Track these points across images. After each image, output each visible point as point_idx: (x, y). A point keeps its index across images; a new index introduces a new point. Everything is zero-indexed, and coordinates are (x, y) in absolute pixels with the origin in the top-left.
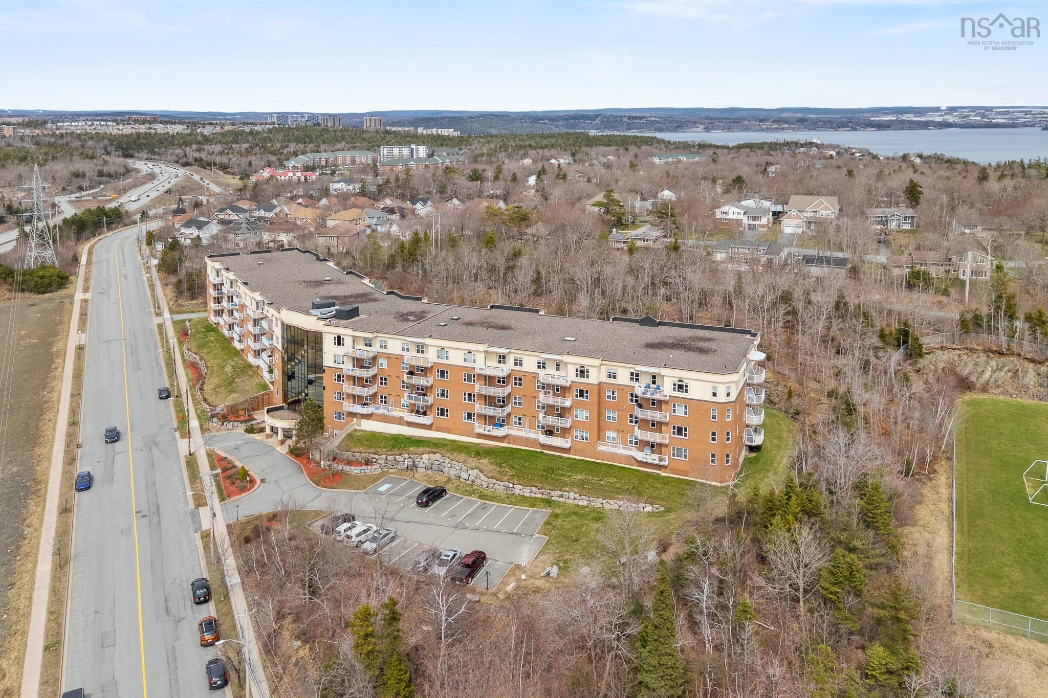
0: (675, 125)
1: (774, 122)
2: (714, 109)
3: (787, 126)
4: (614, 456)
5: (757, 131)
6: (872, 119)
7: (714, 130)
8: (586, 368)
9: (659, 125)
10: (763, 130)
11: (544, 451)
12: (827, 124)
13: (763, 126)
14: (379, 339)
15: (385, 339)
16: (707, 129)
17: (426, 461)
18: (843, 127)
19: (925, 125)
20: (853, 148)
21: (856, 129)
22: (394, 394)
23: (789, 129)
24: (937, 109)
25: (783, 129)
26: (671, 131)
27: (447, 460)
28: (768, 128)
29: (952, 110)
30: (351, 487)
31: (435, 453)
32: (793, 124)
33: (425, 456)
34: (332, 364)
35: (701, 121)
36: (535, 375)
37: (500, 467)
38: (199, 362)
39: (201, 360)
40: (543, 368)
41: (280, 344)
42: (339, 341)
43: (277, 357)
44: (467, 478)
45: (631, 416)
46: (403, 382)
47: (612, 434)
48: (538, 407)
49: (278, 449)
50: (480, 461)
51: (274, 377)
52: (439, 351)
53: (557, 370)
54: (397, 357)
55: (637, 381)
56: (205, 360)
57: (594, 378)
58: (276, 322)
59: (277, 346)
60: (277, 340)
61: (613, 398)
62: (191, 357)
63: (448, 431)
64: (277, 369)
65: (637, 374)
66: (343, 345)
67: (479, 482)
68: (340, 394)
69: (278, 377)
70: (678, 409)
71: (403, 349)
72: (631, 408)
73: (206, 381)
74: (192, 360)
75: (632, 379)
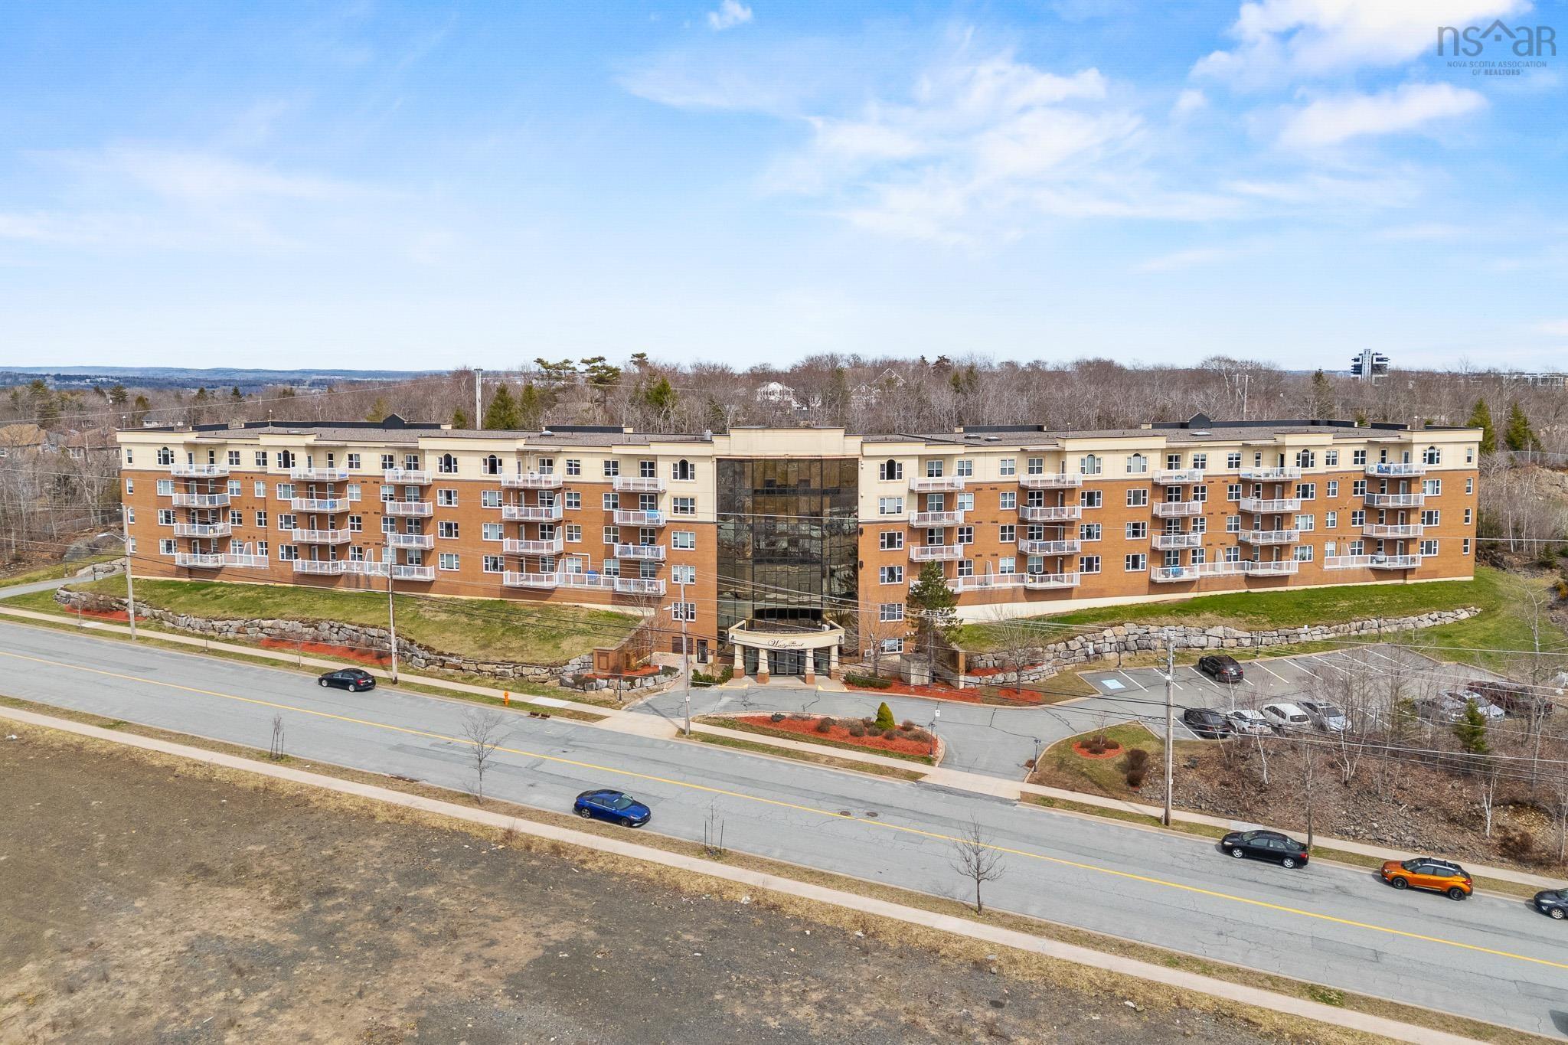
4: (1347, 573)
8: (1311, 452)
11: (1252, 590)
14: (957, 459)
15: (968, 458)
17: (1113, 640)
22: (986, 554)
27: (1153, 630)
31: (1121, 625)
33: (1108, 632)
34: (876, 516)
36: (1226, 478)
37: (1240, 616)
38: (306, 630)
39: (314, 624)
40: (1238, 465)
41: (707, 510)
42: (891, 470)
43: (689, 539)
44: (1205, 643)
45: (1354, 515)
46: (1003, 529)
47: (1330, 547)
48: (1230, 528)
49: (820, 688)
50: (1201, 617)
51: (669, 585)
52: (1083, 460)
53: (1258, 464)
54: (994, 487)
55: (1363, 462)
56: (331, 620)
57: (1320, 466)
58: (684, 469)
59: (687, 517)
60: (684, 505)
61: (1334, 492)
62: (249, 630)
63: (1100, 593)
64: (688, 563)
65: (1363, 453)
66: (900, 477)
67: (1233, 643)
68: (891, 571)
69: (692, 580)
70: (1428, 487)
71: (1003, 471)
72: (1357, 502)
73: (424, 643)
74: (261, 635)
75: (1356, 462)
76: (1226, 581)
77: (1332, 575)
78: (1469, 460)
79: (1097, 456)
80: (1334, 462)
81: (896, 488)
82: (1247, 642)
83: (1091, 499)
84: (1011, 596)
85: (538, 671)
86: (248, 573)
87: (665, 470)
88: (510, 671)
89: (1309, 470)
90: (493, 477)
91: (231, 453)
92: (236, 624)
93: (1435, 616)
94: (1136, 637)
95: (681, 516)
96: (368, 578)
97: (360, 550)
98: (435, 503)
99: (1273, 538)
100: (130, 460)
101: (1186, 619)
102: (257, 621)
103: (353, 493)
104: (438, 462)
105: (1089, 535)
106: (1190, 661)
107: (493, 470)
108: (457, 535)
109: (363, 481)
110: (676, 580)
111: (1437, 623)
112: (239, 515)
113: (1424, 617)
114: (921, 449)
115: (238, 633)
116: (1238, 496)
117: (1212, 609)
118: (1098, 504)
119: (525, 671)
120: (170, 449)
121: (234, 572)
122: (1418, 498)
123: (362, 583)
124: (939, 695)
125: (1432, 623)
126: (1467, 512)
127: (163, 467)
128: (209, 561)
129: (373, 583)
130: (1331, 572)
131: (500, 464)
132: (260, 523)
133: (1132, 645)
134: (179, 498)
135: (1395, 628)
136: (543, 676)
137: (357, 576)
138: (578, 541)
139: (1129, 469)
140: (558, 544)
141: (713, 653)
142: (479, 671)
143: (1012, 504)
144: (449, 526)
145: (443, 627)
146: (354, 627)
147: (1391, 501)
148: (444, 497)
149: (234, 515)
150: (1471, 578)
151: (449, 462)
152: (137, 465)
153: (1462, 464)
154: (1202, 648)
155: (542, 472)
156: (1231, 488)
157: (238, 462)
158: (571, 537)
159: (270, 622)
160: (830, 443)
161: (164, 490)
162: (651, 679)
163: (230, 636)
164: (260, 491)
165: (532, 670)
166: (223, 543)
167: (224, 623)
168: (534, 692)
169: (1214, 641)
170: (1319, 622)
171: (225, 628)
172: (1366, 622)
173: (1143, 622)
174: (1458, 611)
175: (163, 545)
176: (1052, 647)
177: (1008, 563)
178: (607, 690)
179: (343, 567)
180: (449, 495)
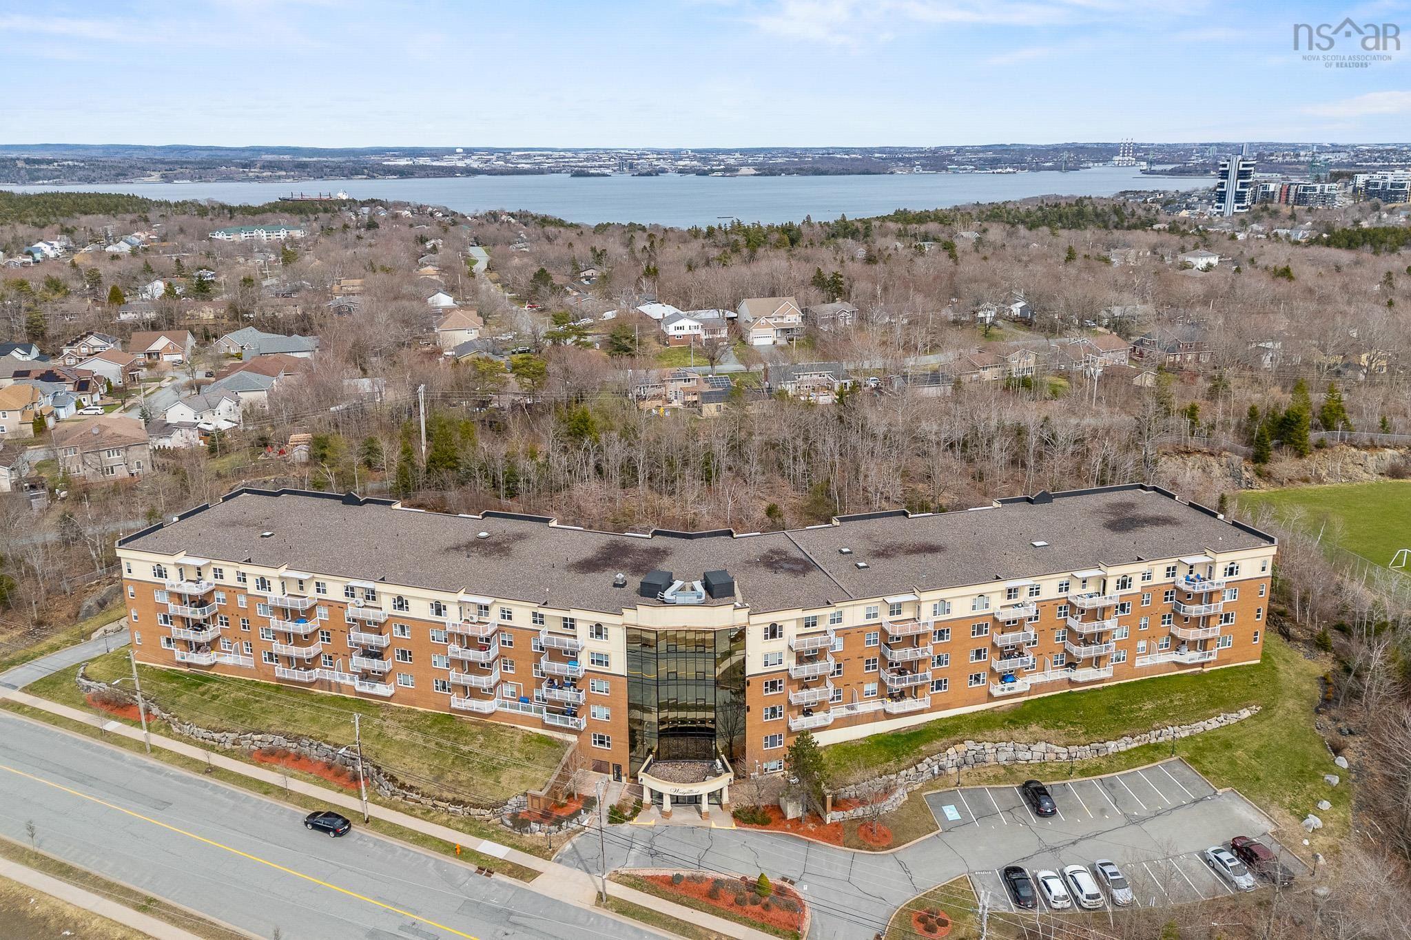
0: (113, 172)
1: (263, 167)
2: (155, 147)
3: (284, 173)
5: (243, 180)
6: (385, 163)
7: (177, 179)
8: (1129, 576)
9: (85, 173)
10: (251, 180)
11: (1073, 689)
12: (337, 171)
13: (251, 174)
16: (167, 179)
17: (955, 757)
18: (357, 174)
19: (450, 172)
20: (428, 207)
21: (374, 177)
22: (853, 683)
23: (287, 177)
24: (452, 151)
25: (280, 177)
26: (107, 181)
27: (988, 746)
28: (258, 177)
29: (469, 152)
30: (919, 833)
31: (962, 742)
32: (291, 170)
33: (951, 751)
34: (761, 669)
35: (152, 167)
36: (1057, 602)
37: (1060, 727)
38: (290, 745)
39: (297, 739)
40: (1067, 589)
41: (619, 665)
42: (773, 632)
43: (605, 686)
44: (1030, 757)
45: (1164, 617)
46: (868, 662)
47: (1142, 644)
48: (1058, 639)
49: (714, 825)
50: (1030, 729)
51: (588, 720)
52: (935, 605)
53: (1084, 587)
54: (860, 630)
55: (1173, 575)
56: (311, 737)
57: (1137, 586)
58: (598, 630)
59: (603, 669)
60: (600, 659)
61: (1147, 602)
62: (243, 743)
63: (947, 707)
64: (603, 705)
65: (1174, 568)
66: (781, 636)
67: (1053, 756)
68: (774, 710)
69: (608, 718)
70: (1227, 595)
71: (868, 616)
72: (1166, 607)
73: (390, 772)
74: (253, 747)
75: (1168, 575)
76: (1053, 685)
77: (1142, 670)
78: (1263, 569)
79: (947, 601)
80: (1149, 578)
81: (777, 645)
82: (1064, 757)
83: (941, 634)
84: (874, 717)
85: (483, 812)
86: (237, 668)
87: (583, 630)
88: (460, 811)
89: (1127, 591)
90: (439, 619)
91: (215, 569)
92: (232, 736)
93: (1222, 718)
94: (974, 752)
95: (596, 668)
96: (338, 684)
97: (330, 658)
98: (391, 635)
99: (1093, 651)
100: (130, 571)
101: (1016, 734)
102: (249, 735)
103: (322, 613)
104: (392, 601)
105: (939, 662)
106: (1016, 779)
107: (439, 612)
108: (411, 660)
109: (330, 604)
110: (594, 716)
111: (1223, 724)
112: (226, 619)
113: (1212, 720)
114: (799, 614)
115: (234, 744)
116: (1066, 614)
117: (1038, 719)
118: (947, 638)
119: (473, 811)
120: (163, 566)
121: (224, 667)
122: (1218, 607)
123: (333, 688)
124: (809, 833)
125: (1218, 725)
126: (1259, 611)
127: (158, 580)
128: (203, 659)
129: (344, 689)
130: (1141, 668)
131: (445, 609)
132: (244, 627)
133: (970, 760)
134: (174, 608)
135: (1187, 733)
136: (487, 817)
137: (329, 682)
138: (511, 672)
139: (974, 608)
140: (495, 676)
141: (626, 775)
142: (435, 806)
143: (875, 641)
144: (404, 652)
145: (405, 747)
146: (330, 747)
147: (1194, 610)
148: (399, 629)
149: (221, 618)
150: (1259, 661)
151: (401, 603)
152: (134, 576)
153: (1258, 573)
154: (1028, 761)
155: (480, 614)
156: (1060, 609)
157: (222, 577)
158: (506, 668)
159: (260, 737)
160: (722, 617)
161: (161, 598)
162: (575, 820)
163: (228, 746)
164: (242, 600)
165: (478, 811)
166: (213, 644)
167: (222, 734)
168: (481, 834)
169: (1037, 755)
170: (1125, 732)
171: (223, 740)
172: (1164, 731)
173: (980, 738)
174: (1241, 711)
175: (163, 641)
176: (903, 773)
177: (871, 687)
178: (539, 834)
179: (316, 673)
180: (402, 628)
